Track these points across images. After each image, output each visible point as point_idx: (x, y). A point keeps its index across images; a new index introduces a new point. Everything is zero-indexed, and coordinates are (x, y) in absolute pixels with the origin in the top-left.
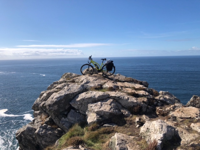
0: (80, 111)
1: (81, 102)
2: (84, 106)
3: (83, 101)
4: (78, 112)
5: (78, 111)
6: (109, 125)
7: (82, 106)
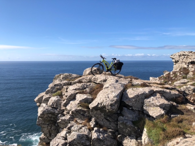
0: (134, 108)
1: (136, 98)
2: (138, 102)
3: (137, 98)
4: (131, 110)
5: (130, 108)
6: (174, 116)
7: (136, 103)
